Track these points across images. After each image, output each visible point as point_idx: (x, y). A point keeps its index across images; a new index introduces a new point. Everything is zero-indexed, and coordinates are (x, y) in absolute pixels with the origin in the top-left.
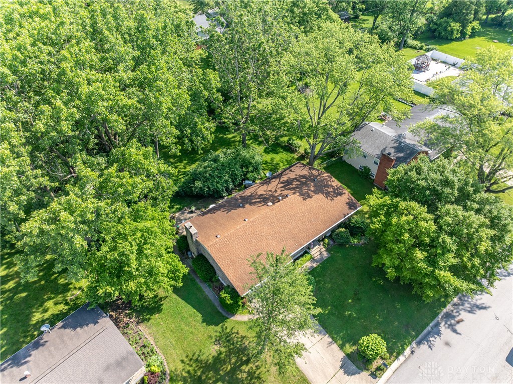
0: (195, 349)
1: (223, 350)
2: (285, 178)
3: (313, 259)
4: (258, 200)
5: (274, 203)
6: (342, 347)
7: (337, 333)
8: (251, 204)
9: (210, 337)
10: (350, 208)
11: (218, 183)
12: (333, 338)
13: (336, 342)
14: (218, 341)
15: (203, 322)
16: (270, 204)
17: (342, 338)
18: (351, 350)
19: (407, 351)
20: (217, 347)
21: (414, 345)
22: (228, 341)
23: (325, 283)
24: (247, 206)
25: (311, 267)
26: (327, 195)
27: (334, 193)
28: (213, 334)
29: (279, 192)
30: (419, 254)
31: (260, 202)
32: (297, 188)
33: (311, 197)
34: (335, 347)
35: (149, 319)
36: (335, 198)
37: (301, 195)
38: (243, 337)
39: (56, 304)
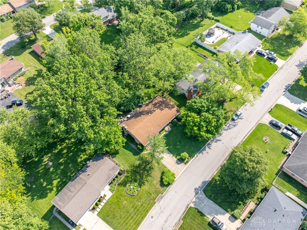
0: (132, 163)
1: (141, 162)
2: (154, 103)
3: (166, 131)
5: (151, 114)
6: (176, 157)
7: (175, 153)
8: (143, 115)
9: (136, 159)
10: (177, 112)
11: (129, 107)
12: (173, 155)
14: (139, 160)
15: (133, 155)
16: (150, 114)
17: (176, 155)
18: (179, 158)
19: (196, 156)
20: (139, 162)
21: (198, 154)
22: (142, 159)
23: (170, 139)
24: (142, 115)
25: (166, 134)
26: (169, 108)
27: (172, 107)
28: (137, 158)
29: (152, 109)
30: (195, 128)
31: (146, 114)
32: (158, 107)
33: (164, 110)
34: (174, 157)
35: (116, 156)
36: (172, 109)
37: (160, 109)
38: (146, 158)
39: (84, 155)
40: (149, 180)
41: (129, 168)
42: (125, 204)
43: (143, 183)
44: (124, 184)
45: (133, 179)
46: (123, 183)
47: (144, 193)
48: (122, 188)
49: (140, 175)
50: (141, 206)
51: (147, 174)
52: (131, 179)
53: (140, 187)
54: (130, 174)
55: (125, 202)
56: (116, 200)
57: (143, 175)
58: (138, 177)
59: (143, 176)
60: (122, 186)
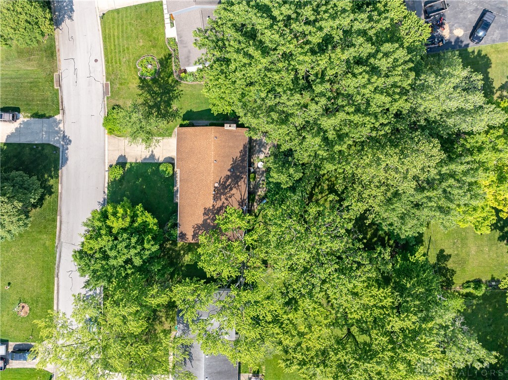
0: (182, 99)
1: (171, 110)
4: (228, 183)
5: (215, 187)
6: (131, 164)
7: (137, 166)
8: (228, 177)
9: (181, 109)
10: (181, 233)
12: (137, 163)
13: (135, 163)
14: (177, 110)
15: (191, 110)
16: (216, 185)
17: (133, 167)
18: (127, 166)
19: (106, 191)
20: (175, 108)
21: (106, 197)
22: (172, 115)
23: (162, 183)
24: (229, 173)
25: (176, 186)
26: (199, 227)
28: (181, 111)
29: (223, 200)
31: (225, 182)
33: (204, 214)
34: (134, 161)
36: (193, 229)
37: (209, 210)
38: (168, 122)
40: (138, 99)
41: (180, 88)
42: (139, 42)
43: (142, 88)
44: (165, 62)
45: (160, 79)
46: (167, 62)
47: (130, 77)
48: (162, 56)
49: (156, 94)
50: (120, 59)
51: (148, 103)
52: (162, 76)
53: (140, 78)
54: (170, 81)
55: (141, 44)
56: (154, 35)
57: (153, 97)
58: (156, 89)
59: (151, 95)
60: (164, 58)
